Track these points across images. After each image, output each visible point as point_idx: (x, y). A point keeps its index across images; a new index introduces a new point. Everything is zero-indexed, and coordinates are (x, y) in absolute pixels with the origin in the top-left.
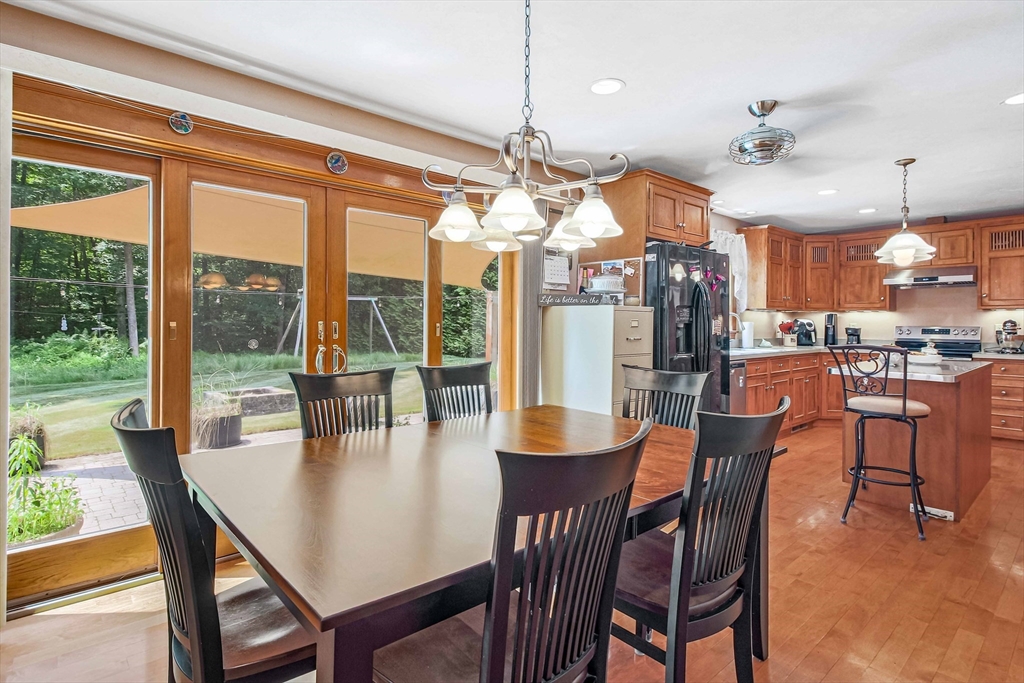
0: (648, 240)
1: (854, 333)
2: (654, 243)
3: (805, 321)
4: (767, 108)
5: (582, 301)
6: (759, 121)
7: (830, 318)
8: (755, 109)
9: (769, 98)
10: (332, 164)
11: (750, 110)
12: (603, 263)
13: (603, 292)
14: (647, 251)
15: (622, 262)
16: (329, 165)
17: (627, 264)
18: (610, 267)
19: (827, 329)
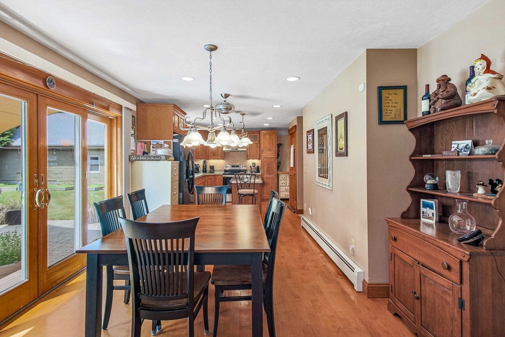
0: (174, 133)
1: (212, 168)
2: (176, 135)
3: (196, 163)
4: (227, 96)
5: (148, 158)
6: (224, 99)
7: (205, 161)
8: (223, 95)
9: (228, 93)
10: (49, 83)
11: (221, 95)
12: (152, 141)
13: (162, 155)
14: (174, 138)
15: (162, 141)
16: (48, 84)
17: (165, 142)
18: (155, 143)
19: (203, 166)
